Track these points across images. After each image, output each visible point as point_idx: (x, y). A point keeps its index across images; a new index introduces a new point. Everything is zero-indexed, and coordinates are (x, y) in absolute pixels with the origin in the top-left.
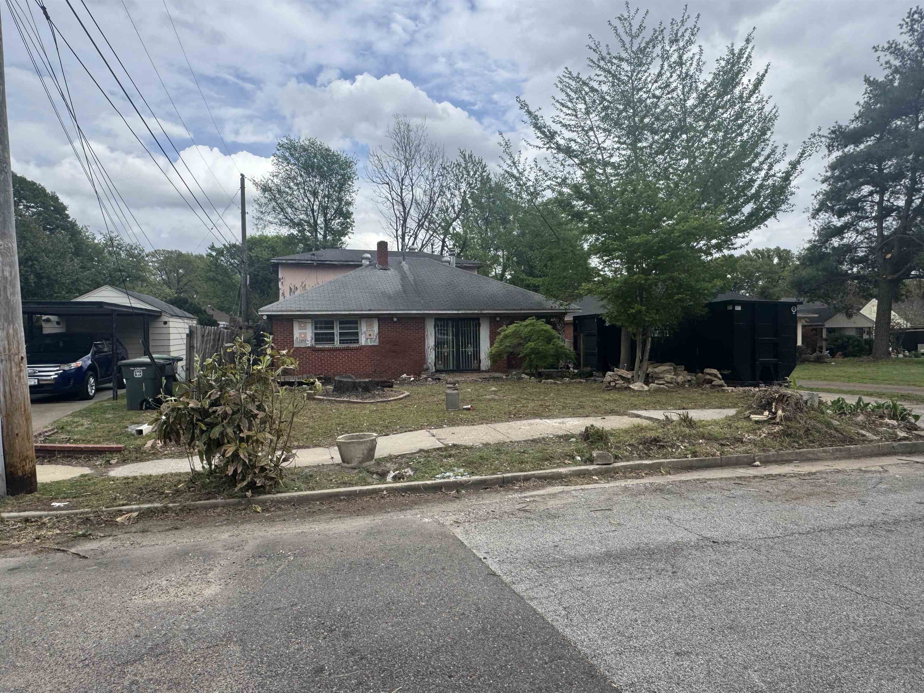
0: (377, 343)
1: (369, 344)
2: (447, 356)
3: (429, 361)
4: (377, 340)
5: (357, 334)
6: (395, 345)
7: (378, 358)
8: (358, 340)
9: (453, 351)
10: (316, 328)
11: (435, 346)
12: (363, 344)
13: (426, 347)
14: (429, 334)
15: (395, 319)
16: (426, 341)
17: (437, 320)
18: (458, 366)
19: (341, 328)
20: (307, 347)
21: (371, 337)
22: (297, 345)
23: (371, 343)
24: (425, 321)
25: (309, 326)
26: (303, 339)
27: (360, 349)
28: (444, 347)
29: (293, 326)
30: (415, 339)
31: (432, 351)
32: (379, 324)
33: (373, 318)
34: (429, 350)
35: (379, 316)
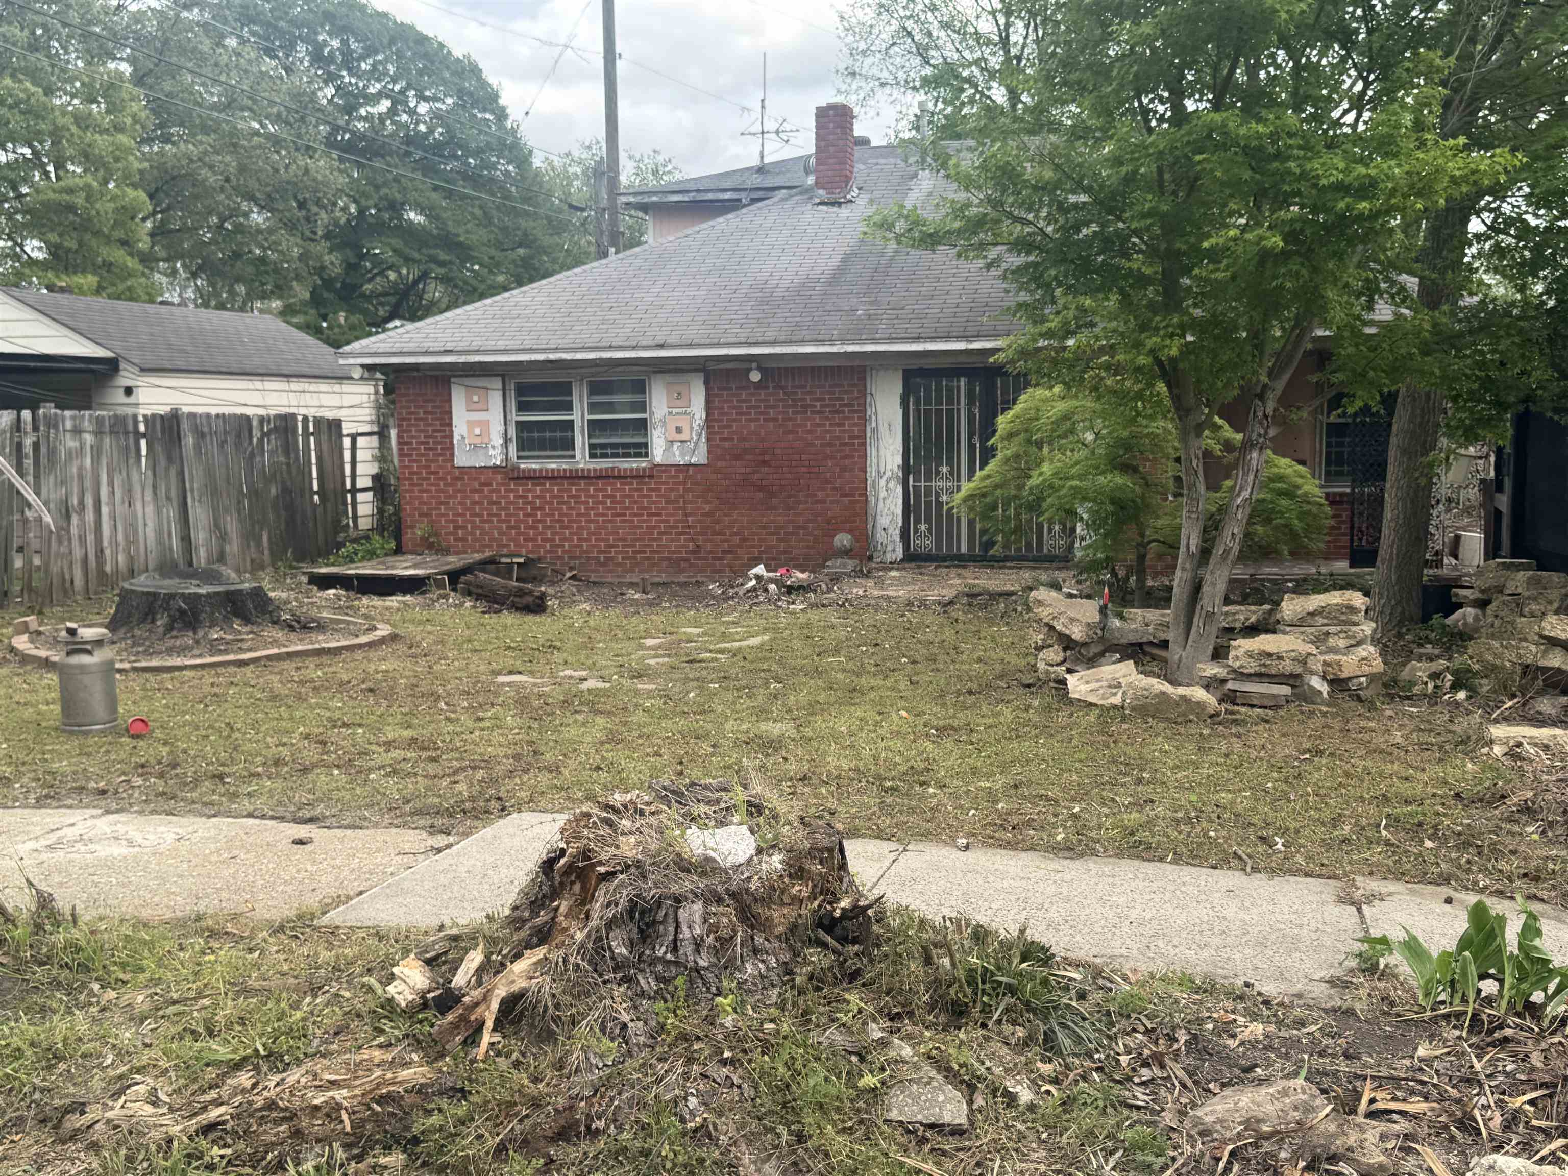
0: (700, 457)
1: (678, 457)
3: (883, 521)
4: (703, 447)
5: (642, 426)
6: (765, 463)
7: (707, 508)
8: (646, 445)
10: (522, 407)
11: (906, 468)
12: (658, 460)
13: (872, 472)
14: (883, 430)
15: (755, 376)
16: (872, 452)
17: (909, 377)
18: (989, 545)
19: (593, 408)
20: (495, 467)
21: (684, 436)
22: (462, 459)
23: (682, 455)
24: (864, 379)
25: (496, 399)
26: (478, 441)
27: (651, 477)
28: (938, 472)
29: (449, 401)
30: (830, 444)
31: (892, 485)
32: (708, 390)
33: (682, 371)
34: (883, 482)
35: (711, 366)
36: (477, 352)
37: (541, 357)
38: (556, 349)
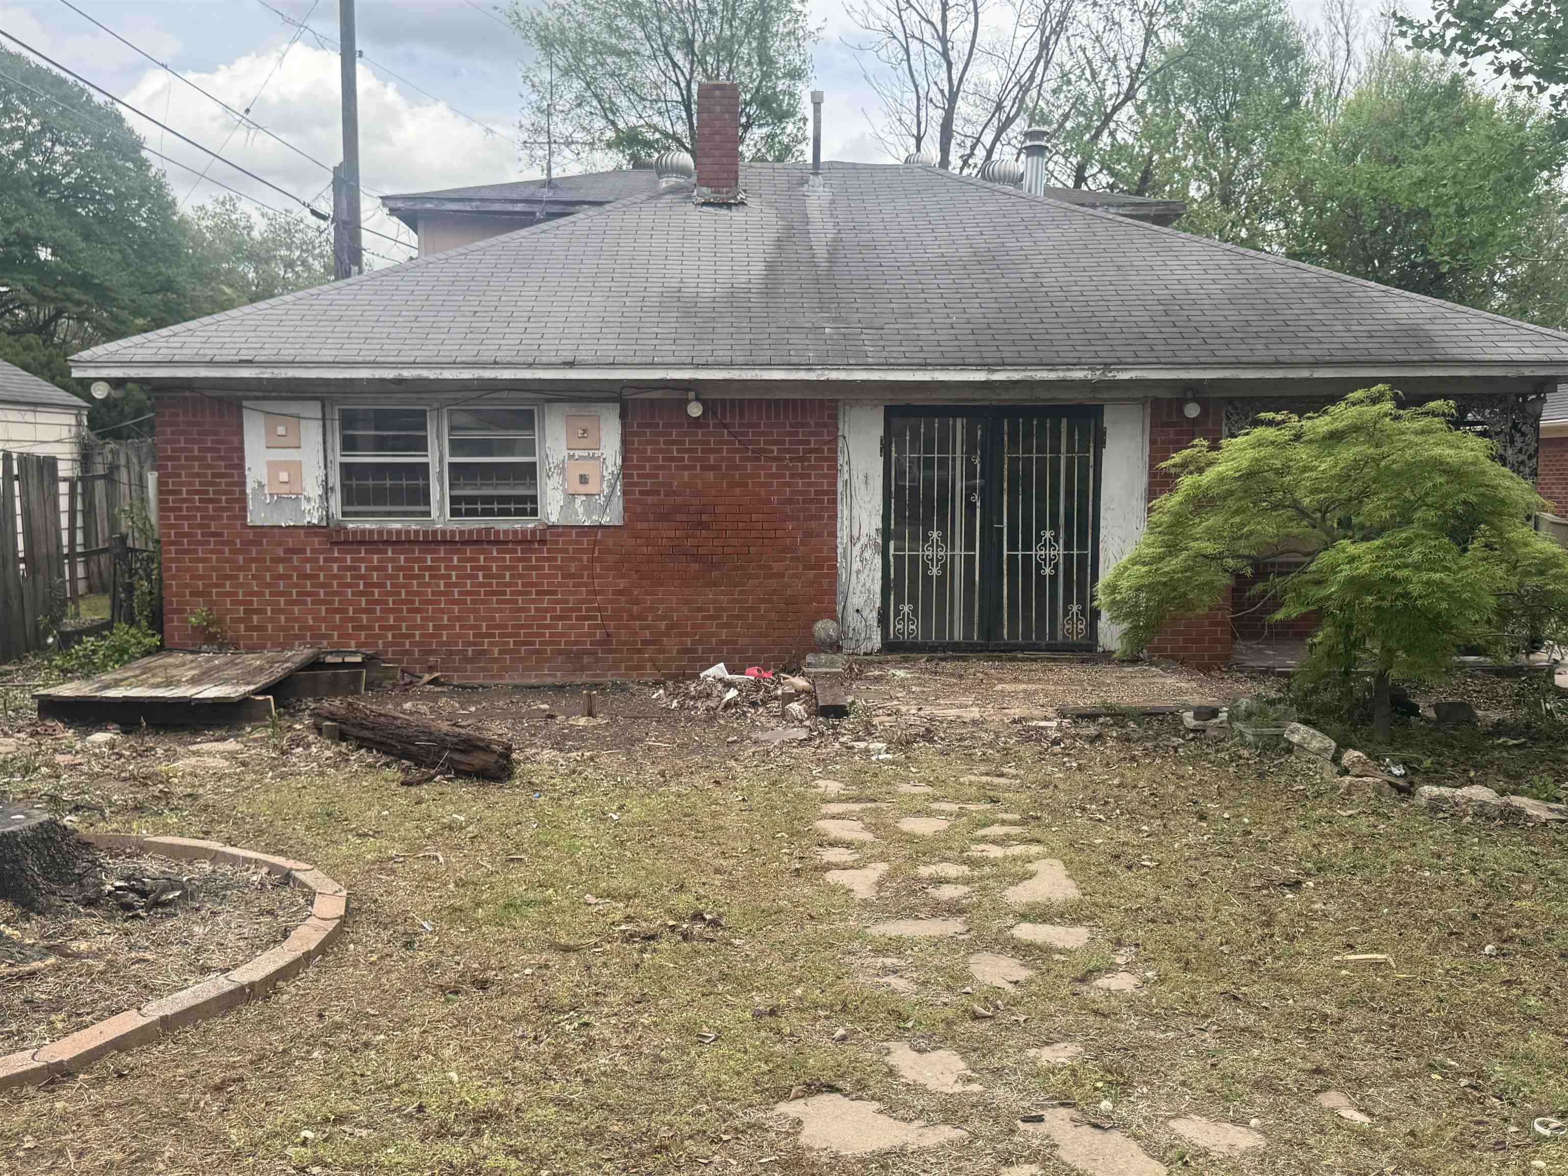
0: (612, 516)
1: (582, 517)
2: (941, 580)
3: (856, 600)
4: (618, 503)
5: (528, 472)
6: (702, 525)
7: (622, 583)
8: (534, 499)
9: (969, 560)
10: (349, 444)
11: (886, 533)
12: (554, 519)
13: (843, 536)
14: (858, 482)
15: (695, 410)
16: (843, 511)
17: (891, 413)
18: (990, 626)
19: (457, 447)
20: (310, 527)
21: (590, 488)
22: (257, 516)
23: (589, 513)
24: (835, 417)
25: (311, 434)
26: (284, 489)
27: (543, 542)
28: (926, 539)
29: (240, 432)
30: (790, 501)
31: (868, 554)
32: (624, 426)
33: (589, 400)
34: (857, 550)
35: (628, 394)
36: (292, 364)
37: (390, 374)
38: (414, 364)
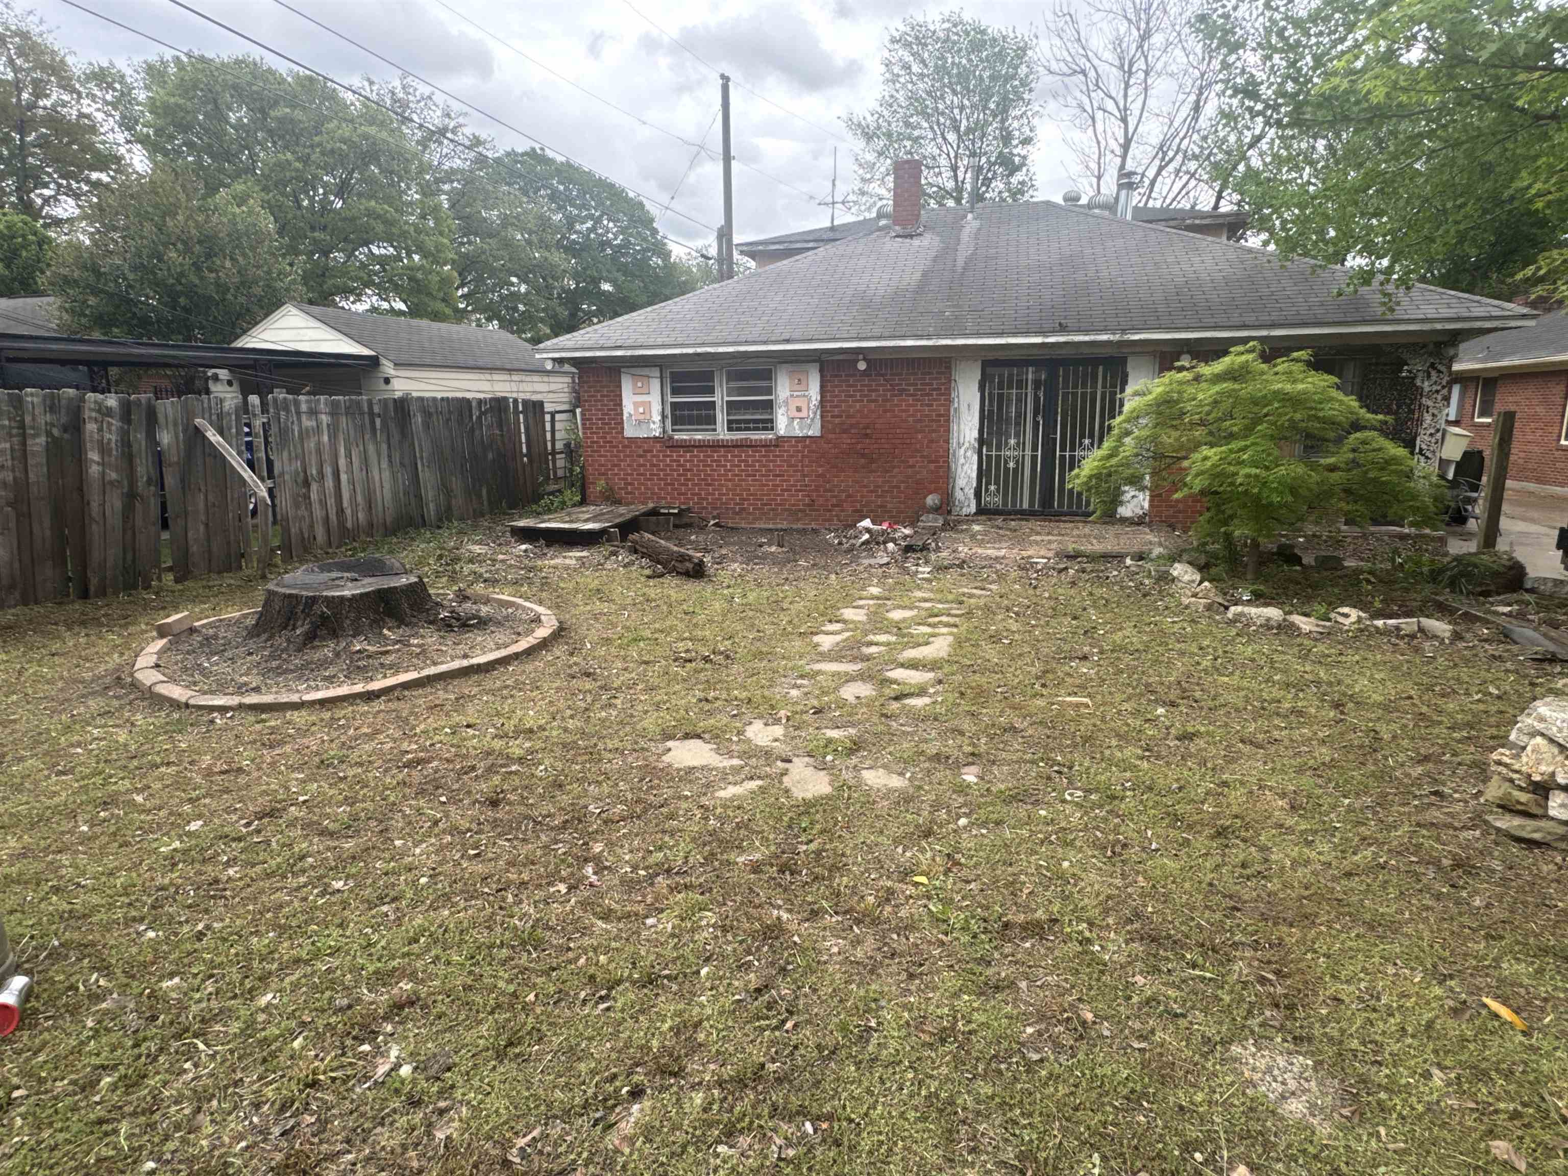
0: (815, 431)
1: (797, 431)
2: (1015, 470)
3: (961, 482)
4: (818, 423)
5: (769, 405)
6: (867, 436)
7: (820, 470)
8: (771, 421)
9: (1034, 458)
10: (674, 391)
11: (981, 441)
12: (782, 433)
13: (954, 443)
14: (963, 408)
15: (862, 366)
16: (954, 427)
17: (986, 365)
18: (1046, 500)
19: (730, 391)
20: (655, 438)
21: (804, 414)
22: (630, 432)
23: (801, 429)
24: (949, 368)
25: (655, 385)
26: (642, 417)
27: (776, 446)
28: (1007, 444)
29: (620, 387)
30: (920, 421)
31: (969, 454)
32: (822, 377)
33: (801, 362)
34: (962, 451)
35: (824, 357)
36: (641, 347)
37: (690, 351)
38: (703, 344)
